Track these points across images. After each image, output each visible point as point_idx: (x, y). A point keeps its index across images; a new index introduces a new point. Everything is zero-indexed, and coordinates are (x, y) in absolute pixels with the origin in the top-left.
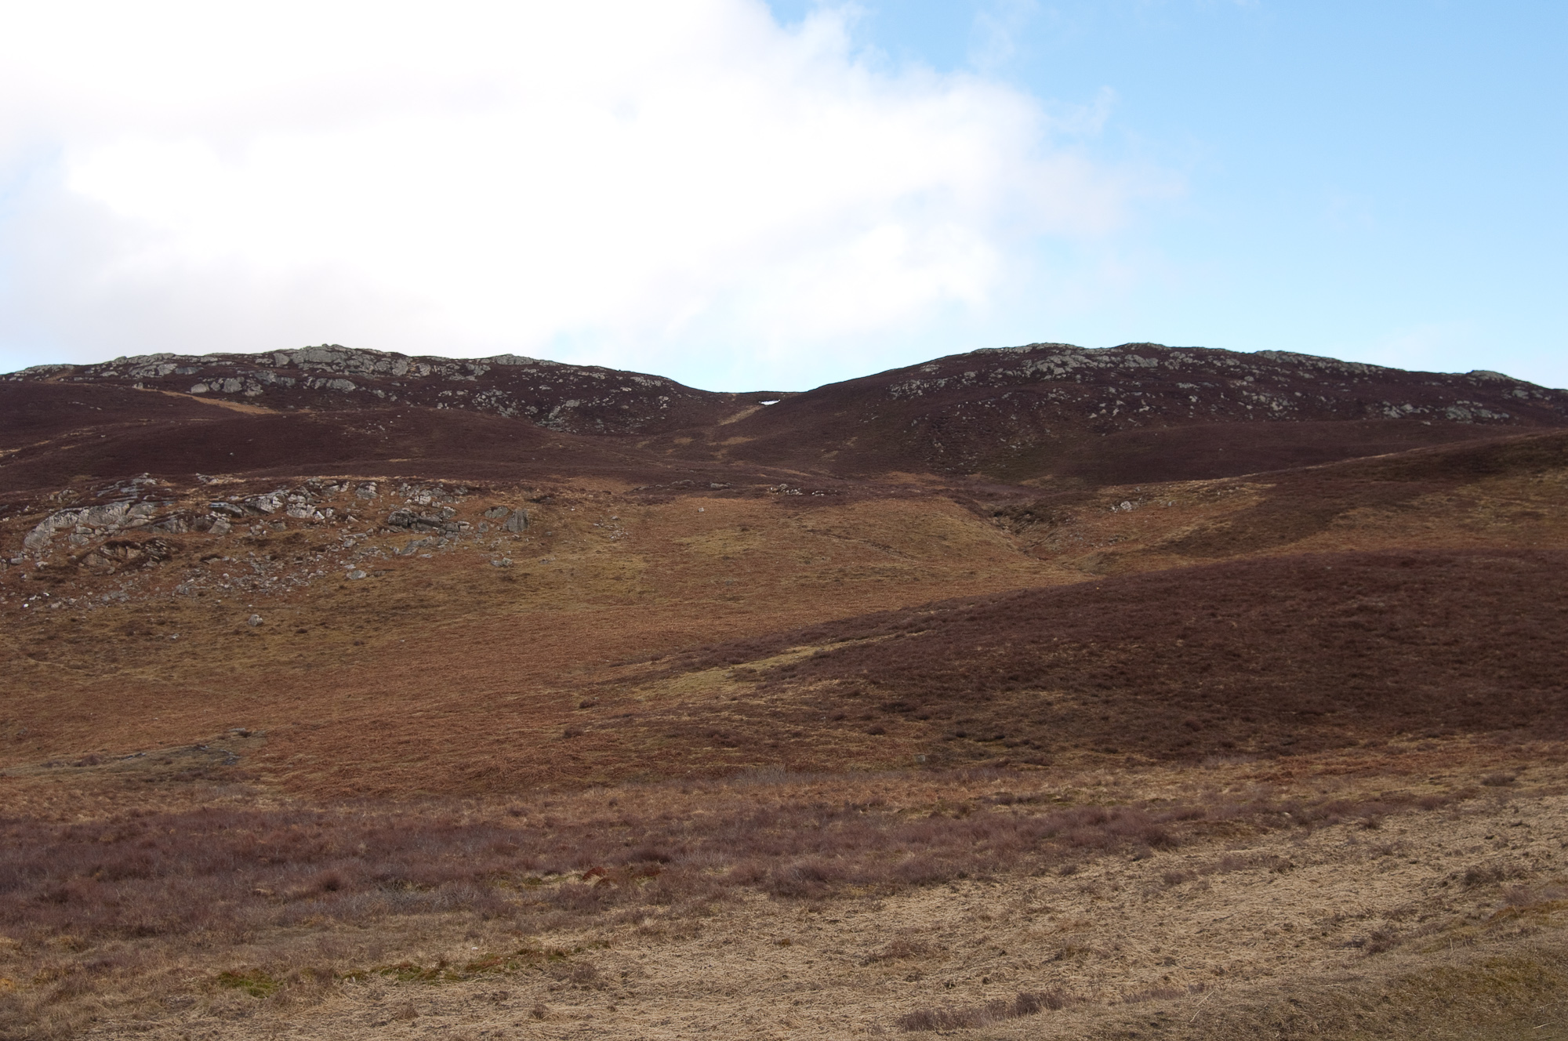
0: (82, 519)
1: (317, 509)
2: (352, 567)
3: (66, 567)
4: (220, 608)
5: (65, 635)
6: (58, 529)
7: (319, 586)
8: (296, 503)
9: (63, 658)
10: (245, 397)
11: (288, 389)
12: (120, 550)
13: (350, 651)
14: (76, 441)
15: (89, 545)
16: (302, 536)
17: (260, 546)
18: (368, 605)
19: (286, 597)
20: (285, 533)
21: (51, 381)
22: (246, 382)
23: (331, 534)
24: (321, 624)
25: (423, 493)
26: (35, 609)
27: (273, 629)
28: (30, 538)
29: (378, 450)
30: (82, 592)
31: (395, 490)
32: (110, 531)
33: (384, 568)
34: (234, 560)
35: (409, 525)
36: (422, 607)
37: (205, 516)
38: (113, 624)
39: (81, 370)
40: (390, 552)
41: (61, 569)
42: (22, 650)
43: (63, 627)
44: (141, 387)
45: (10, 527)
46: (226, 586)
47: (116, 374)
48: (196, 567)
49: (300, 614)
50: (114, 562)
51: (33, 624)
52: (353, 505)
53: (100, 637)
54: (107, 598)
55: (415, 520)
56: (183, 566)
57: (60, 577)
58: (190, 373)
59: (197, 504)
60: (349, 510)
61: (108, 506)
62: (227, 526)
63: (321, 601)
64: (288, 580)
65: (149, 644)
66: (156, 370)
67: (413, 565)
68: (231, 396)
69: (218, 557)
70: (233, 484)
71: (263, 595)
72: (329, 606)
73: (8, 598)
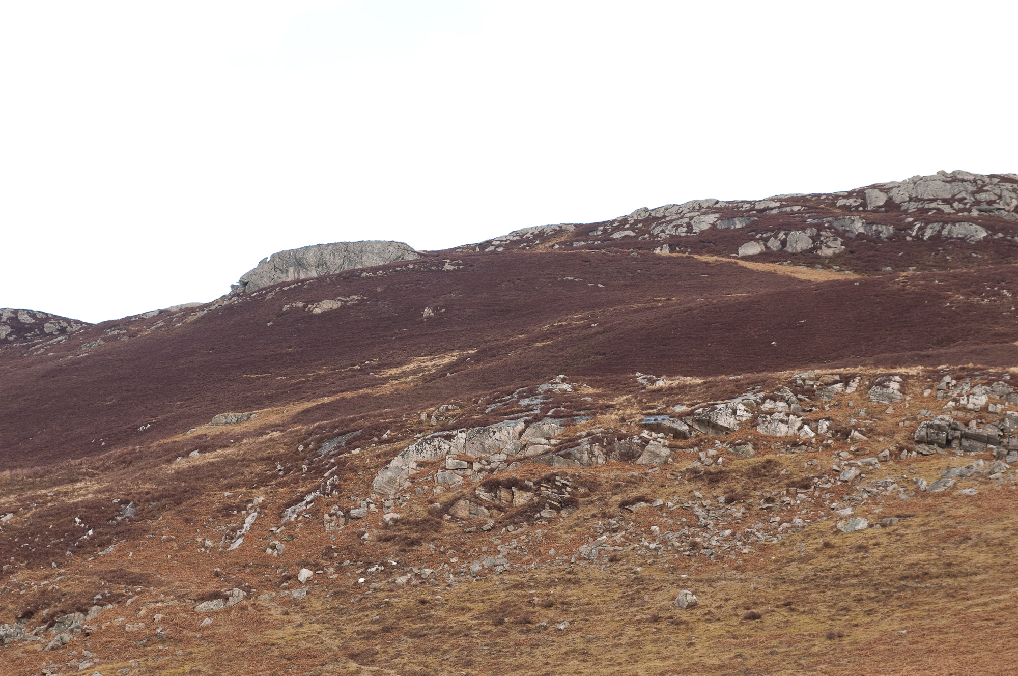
0: (456, 447)
1: (805, 422)
2: (848, 511)
3: (425, 521)
4: (639, 580)
5: (407, 625)
6: (421, 464)
7: (793, 543)
8: (771, 414)
9: (397, 660)
10: (818, 257)
12: (504, 494)
13: (815, 649)
14: (556, 334)
15: (461, 486)
16: (777, 464)
17: (711, 481)
18: (864, 573)
19: (740, 561)
20: (751, 460)
21: (541, 249)
22: (819, 235)
23: (824, 461)
24: (786, 605)
25: (976, 390)
26: (372, 586)
27: (709, 613)
28: (381, 478)
30: (444, 558)
31: (931, 387)
32: (493, 465)
33: (898, 512)
34: (670, 504)
35: (949, 442)
36: (949, 575)
37: (631, 437)
38: (478, 607)
39: (584, 231)
40: (911, 488)
41: (417, 524)
42: (344, 648)
43: (407, 614)
44: (665, 252)
45: (357, 462)
46: (652, 546)
47: (632, 234)
48: (612, 517)
49: (756, 589)
50: (495, 511)
51: (365, 609)
52: (862, 413)
53: (456, 628)
54: (476, 567)
55: (958, 434)
56: (594, 516)
57: (413, 536)
58: (738, 226)
59: (623, 420)
60: (853, 421)
61: (493, 427)
62: (665, 452)
63: (792, 568)
64: (747, 535)
65: (523, 637)
66: (689, 225)
67: (945, 507)
68: (797, 258)
69: (647, 501)
70: (685, 386)
71: (705, 560)
72: (802, 575)
73: (340, 569)
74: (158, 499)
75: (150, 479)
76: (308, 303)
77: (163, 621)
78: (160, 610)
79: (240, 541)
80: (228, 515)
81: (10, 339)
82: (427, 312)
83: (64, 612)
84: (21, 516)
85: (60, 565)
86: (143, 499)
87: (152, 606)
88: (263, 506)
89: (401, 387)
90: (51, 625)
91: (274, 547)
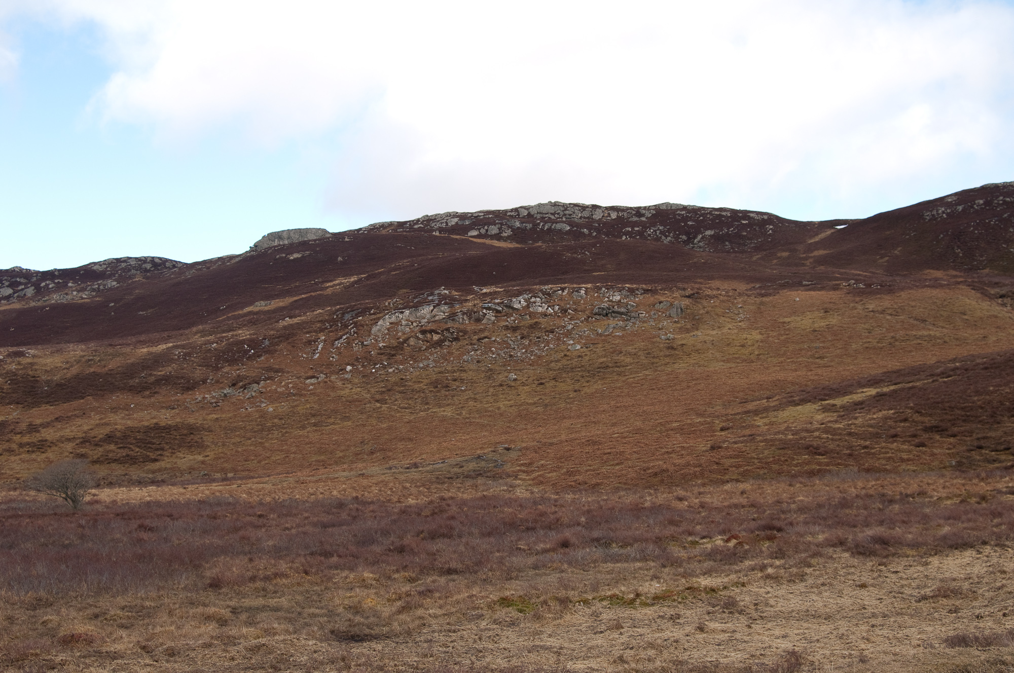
0: (405, 316)
1: (549, 306)
2: (572, 342)
3: (396, 346)
4: (491, 370)
5: (397, 388)
6: (391, 323)
7: (551, 355)
8: (535, 303)
9: (396, 402)
10: (502, 237)
11: (527, 230)
12: (429, 335)
13: (571, 396)
14: (400, 269)
15: (409, 332)
16: (540, 323)
17: (513, 330)
18: (582, 366)
19: (531, 362)
20: (529, 322)
21: (384, 232)
22: (501, 227)
23: (557, 322)
24: (553, 379)
25: (615, 294)
26: (379, 373)
27: (523, 382)
28: (375, 329)
29: (586, 268)
30: (407, 361)
31: (597, 292)
32: (422, 324)
33: (592, 342)
34: (498, 339)
35: (607, 315)
36: (617, 367)
37: (479, 312)
38: (426, 381)
39: (401, 224)
40: (595, 332)
41: (393, 348)
42: (372, 398)
43: (396, 384)
44: (438, 234)
45: (362, 322)
46: (494, 356)
47: (422, 226)
48: (474, 345)
49: (540, 373)
50: (425, 342)
51: (378, 382)
52: (571, 303)
53: (418, 390)
54: (421, 365)
55: (611, 311)
56: (467, 344)
57: (393, 353)
58: (467, 223)
59: (475, 305)
60: (568, 306)
61: (420, 308)
62: (493, 318)
63: (553, 364)
64: (532, 352)
65: (447, 393)
66: (446, 223)
67: (610, 340)
68: (492, 237)
69: (488, 338)
70: (496, 292)
71: (516, 361)
72: (558, 367)
73: (363, 366)
74: (278, 338)
75: (272, 329)
76: (287, 255)
77: (293, 387)
78: (290, 383)
79: (318, 355)
80: (311, 344)
81: (152, 269)
82: (340, 259)
83: (250, 384)
84: (220, 344)
85: (242, 365)
86: (271, 338)
87: (287, 381)
88: (325, 341)
89: (336, 290)
90: (245, 389)
91: (333, 357)
